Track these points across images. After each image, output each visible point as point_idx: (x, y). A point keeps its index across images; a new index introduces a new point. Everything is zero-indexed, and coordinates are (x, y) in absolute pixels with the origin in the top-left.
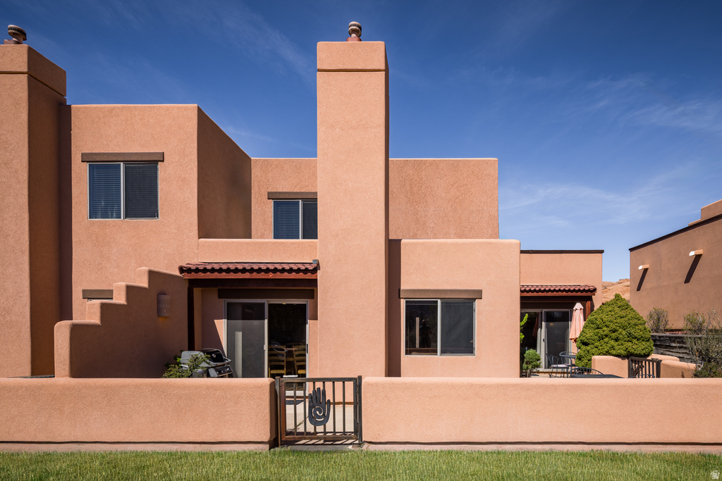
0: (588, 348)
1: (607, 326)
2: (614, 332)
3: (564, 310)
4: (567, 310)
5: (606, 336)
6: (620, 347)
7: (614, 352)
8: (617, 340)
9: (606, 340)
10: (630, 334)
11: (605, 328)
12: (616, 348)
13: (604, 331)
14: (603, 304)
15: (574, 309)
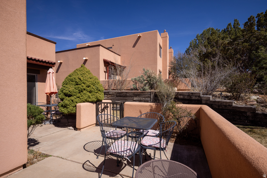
0: (72, 98)
1: (84, 83)
2: (88, 87)
3: (32, 74)
4: (34, 74)
5: (85, 89)
6: (93, 96)
7: (90, 100)
8: (90, 92)
9: (85, 92)
10: (97, 88)
11: (83, 85)
12: (91, 97)
13: (82, 86)
14: (76, 70)
15: (48, 72)
